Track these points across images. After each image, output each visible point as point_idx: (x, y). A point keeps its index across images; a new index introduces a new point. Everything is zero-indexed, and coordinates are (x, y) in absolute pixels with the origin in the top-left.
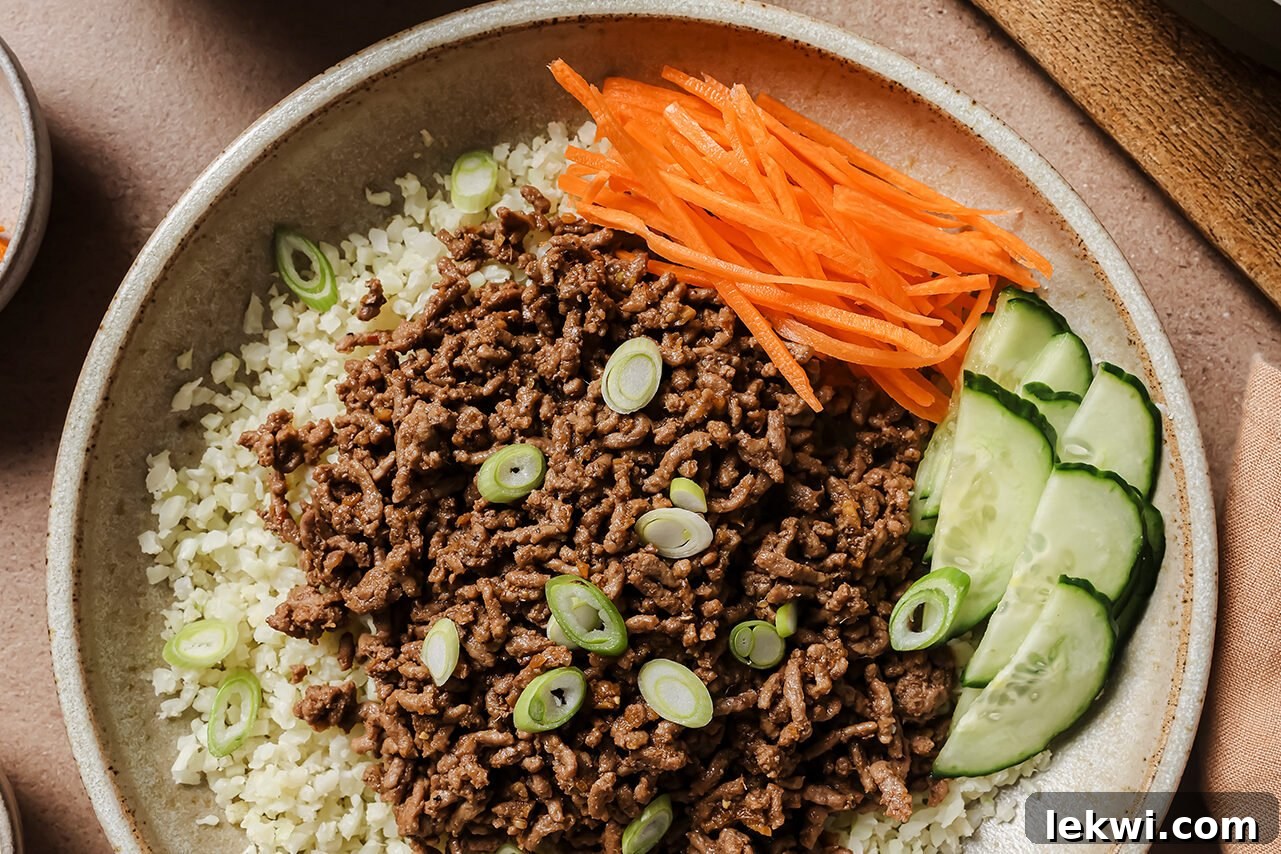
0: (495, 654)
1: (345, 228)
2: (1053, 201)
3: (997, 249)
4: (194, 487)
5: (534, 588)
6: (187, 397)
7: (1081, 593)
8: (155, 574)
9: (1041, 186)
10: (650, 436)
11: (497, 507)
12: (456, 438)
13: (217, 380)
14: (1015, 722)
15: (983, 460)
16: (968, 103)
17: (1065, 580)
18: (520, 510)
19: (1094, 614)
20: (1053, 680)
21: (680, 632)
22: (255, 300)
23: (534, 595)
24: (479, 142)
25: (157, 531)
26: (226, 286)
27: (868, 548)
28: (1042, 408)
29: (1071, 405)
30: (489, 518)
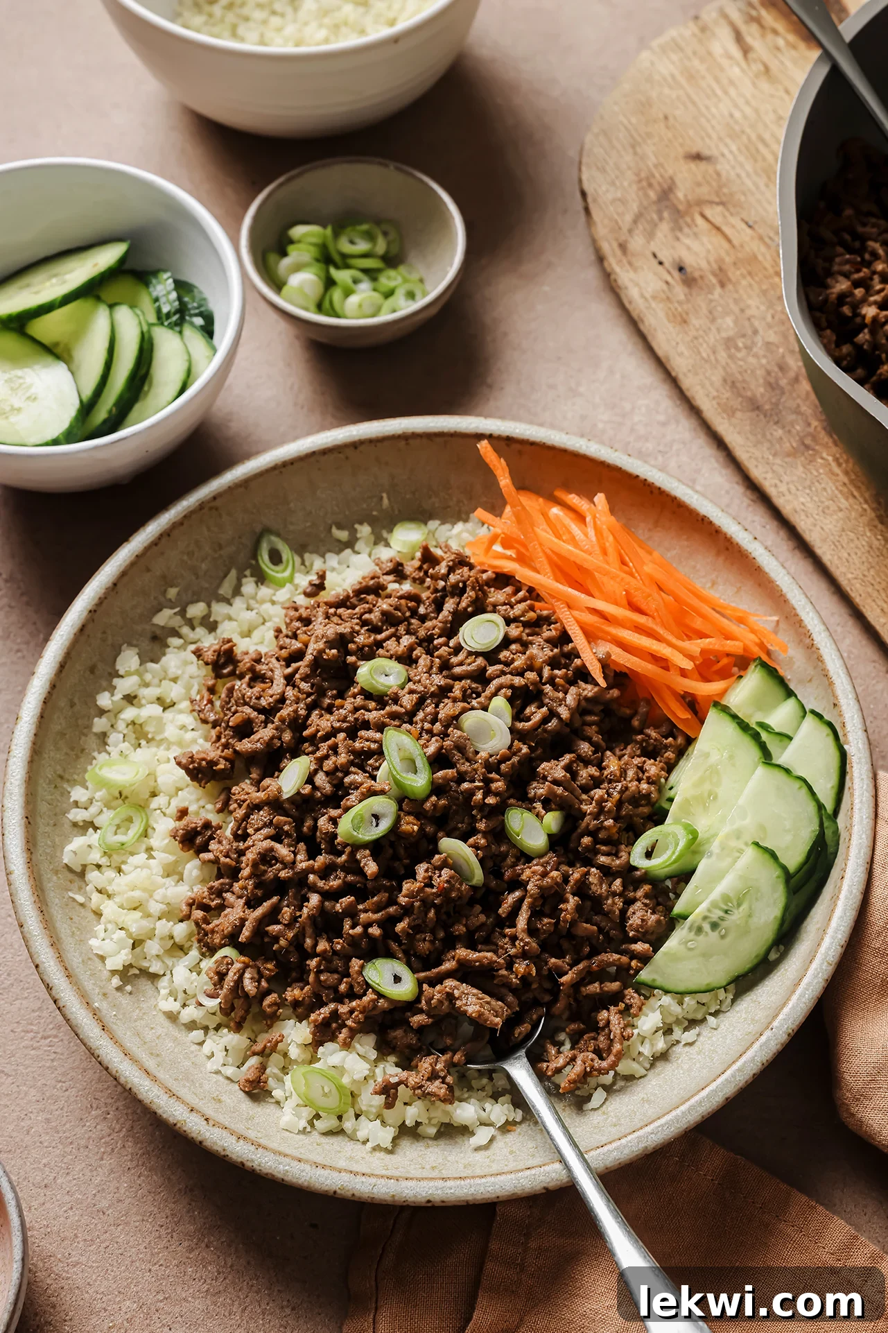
0: (334, 786)
1: (310, 548)
2: (796, 606)
3: (757, 640)
4: (148, 677)
5: (375, 742)
6: (164, 618)
7: (767, 856)
8: (99, 724)
9: (789, 596)
10: (484, 670)
11: (367, 695)
12: (352, 646)
13: (188, 616)
14: (706, 955)
15: (714, 758)
16: (751, 538)
17: (757, 844)
18: (381, 699)
19: (775, 876)
20: (738, 922)
21: (471, 793)
22: (233, 573)
23: (374, 746)
24: (421, 516)
25: (112, 695)
26: (216, 555)
27: (622, 792)
28: (764, 736)
29: (786, 740)
30: (359, 700)
